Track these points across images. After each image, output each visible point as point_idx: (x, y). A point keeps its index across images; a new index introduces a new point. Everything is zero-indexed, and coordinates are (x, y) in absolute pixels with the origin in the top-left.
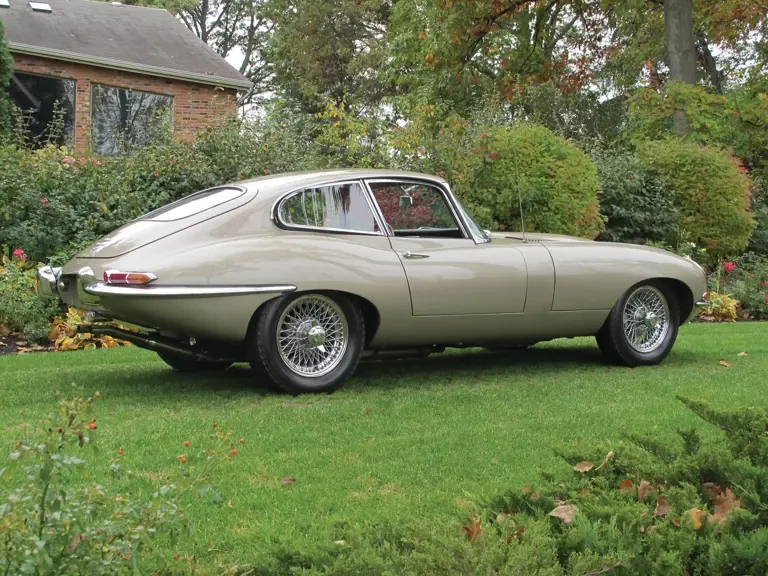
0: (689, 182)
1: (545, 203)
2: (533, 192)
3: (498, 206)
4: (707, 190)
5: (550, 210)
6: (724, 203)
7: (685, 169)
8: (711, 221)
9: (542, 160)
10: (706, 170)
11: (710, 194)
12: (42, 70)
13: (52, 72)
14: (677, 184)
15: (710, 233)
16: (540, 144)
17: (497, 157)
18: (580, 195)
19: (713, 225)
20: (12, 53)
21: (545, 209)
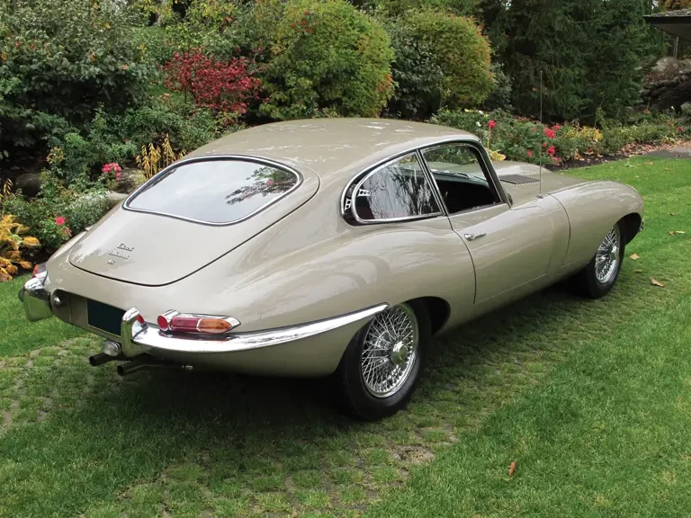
0: (447, 47)
1: (352, 73)
2: (345, 65)
3: (315, 77)
4: (462, 55)
5: (357, 79)
6: (475, 66)
7: (444, 36)
8: (464, 81)
9: (348, 33)
10: (461, 38)
11: (464, 58)
14: (437, 48)
15: (464, 91)
16: (345, 17)
17: (314, 31)
18: (379, 65)
19: (465, 84)
21: (352, 78)
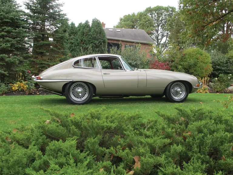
12: (115, 42)
13: (117, 43)
18: (205, 63)
20: (107, 39)
